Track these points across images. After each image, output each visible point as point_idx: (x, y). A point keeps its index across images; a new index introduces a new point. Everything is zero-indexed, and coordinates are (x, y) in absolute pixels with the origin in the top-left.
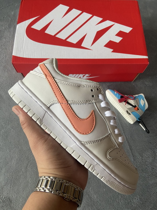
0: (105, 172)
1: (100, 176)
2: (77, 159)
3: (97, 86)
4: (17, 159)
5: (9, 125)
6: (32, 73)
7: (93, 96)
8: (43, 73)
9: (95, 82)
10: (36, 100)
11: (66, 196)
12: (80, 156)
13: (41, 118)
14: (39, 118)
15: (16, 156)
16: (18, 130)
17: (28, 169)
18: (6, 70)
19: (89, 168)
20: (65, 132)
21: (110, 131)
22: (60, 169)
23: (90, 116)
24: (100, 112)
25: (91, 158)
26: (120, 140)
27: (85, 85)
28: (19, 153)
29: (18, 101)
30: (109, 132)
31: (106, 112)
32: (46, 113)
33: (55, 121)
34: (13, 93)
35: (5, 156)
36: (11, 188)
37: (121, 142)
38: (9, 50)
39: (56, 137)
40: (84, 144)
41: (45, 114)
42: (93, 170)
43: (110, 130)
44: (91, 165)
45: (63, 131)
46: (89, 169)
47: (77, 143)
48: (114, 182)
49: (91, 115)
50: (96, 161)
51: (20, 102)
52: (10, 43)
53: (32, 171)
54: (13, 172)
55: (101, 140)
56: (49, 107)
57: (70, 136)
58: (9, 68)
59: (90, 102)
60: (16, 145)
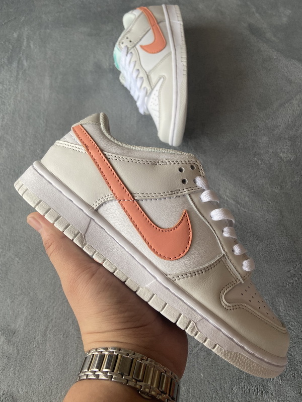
0: (221, 333)
1: (210, 344)
2: (161, 311)
3: (190, 160)
4: (26, 317)
5: (9, 250)
6: (58, 144)
7: (184, 181)
8: (80, 143)
9: (187, 154)
10: (70, 198)
11: (141, 386)
12: (166, 304)
13: (82, 232)
14: (79, 233)
15: (25, 310)
16: (28, 259)
17: (49, 335)
18: (5, 145)
19: (187, 328)
20: (131, 258)
21: (224, 251)
22: (125, 330)
23: (181, 222)
24: (201, 213)
25: (189, 308)
26: (246, 266)
27: (167, 161)
28: (29, 304)
29: (34, 202)
30: (221, 253)
31: (213, 211)
32: (92, 222)
33: (110, 237)
34: (24, 188)
35: (2, 311)
36: (15, 374)
37: (249, 271)
38: (9, 105)
39: (114, 268)
40: (173, 279)
41: (89, 225)
42: (194, 333)
43: (224, 247)
44: (190, 322)
45: (128, 255)
46: (187, 331)
47: (158, 279)
48: (240, 354)
49: (183, 219)
50: (199, 312)
51: (37, 204)
52: (11, 92)
53: (56, 339)
54: (20, 343)
55: (207, 269)
56: (97, 210)
57: (143, 265)
58: (9, 140)
59: (179, 194)
60: (24, 290)
